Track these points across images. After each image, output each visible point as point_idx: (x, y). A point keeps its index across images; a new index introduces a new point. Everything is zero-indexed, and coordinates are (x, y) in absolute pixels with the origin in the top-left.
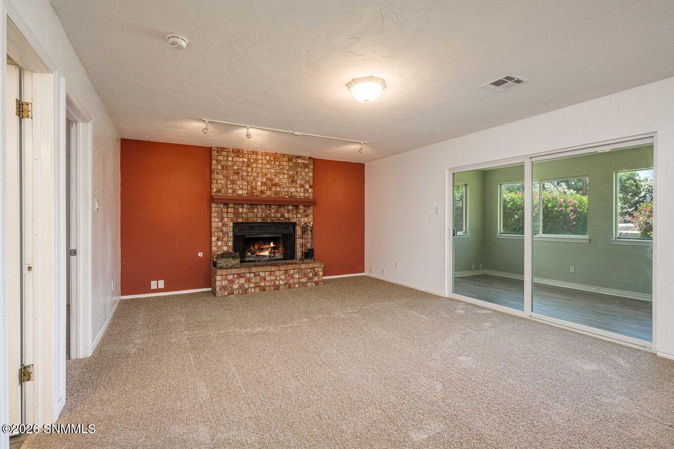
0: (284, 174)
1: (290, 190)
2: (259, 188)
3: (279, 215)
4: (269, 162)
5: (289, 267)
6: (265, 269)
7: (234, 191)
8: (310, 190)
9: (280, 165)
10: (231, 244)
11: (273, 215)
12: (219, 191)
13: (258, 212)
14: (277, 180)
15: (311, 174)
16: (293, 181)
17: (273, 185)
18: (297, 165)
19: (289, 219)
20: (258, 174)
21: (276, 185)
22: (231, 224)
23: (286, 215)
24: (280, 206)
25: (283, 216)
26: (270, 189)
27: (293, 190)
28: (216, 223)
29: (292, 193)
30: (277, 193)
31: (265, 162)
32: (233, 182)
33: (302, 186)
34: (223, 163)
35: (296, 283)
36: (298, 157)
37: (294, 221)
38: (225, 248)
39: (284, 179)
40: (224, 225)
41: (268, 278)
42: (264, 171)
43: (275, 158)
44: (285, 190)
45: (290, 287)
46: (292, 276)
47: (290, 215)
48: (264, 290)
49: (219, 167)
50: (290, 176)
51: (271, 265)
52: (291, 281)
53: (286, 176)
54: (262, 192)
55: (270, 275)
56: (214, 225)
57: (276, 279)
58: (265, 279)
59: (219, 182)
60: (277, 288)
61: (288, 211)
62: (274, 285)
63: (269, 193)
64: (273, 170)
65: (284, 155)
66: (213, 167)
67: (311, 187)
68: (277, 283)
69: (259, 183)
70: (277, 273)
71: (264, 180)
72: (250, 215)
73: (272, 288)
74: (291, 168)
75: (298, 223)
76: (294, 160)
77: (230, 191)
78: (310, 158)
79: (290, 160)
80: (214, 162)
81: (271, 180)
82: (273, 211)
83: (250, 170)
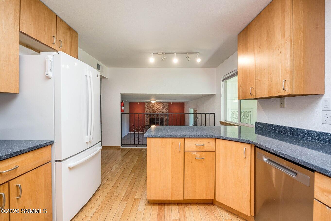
2: (155, 111)
3: (160, 117)
4: (157, 105)
7: (150, 112)
8: (168, 111)
9: (160, 105)
10: (149, 123)
11: (158, 117)
12: (147, 112)
13: (155, 116)
15: (168, 107)
16: (163, 109)
18: (164, 105)
19: (162, 118)
20: (155, 107)
21: (159, 110)
22: (149, 119)
26: (158, 111)
27: (163, 111)
28: (146, 118)
30: (159, 112)
31: (156, 105)
32: (150, 110)
33: (165, 110)
34: (147, 106)
36: (164, 103)
37: (164, 118)
38: (148, 124)
39: (161, 108)
40: (148, 119)
42: (157, 107)
44: (161, 111)
49: (147, 107)
50: (162, 108)
54: (156, 112)
56: (146, 119)
59: (147, 110)
61: (162, 116)
63: (157, 112)
66: (146, 107)
67: (168, 110)
69: (155, 110)
72: (153, 117)
74: (163, 106)
76: (164, 104)
77: (149, 112)
78: (168, 103)
79: (162, 104)
80: (146, 106)
81: (158, 109)
83: (153, 107)
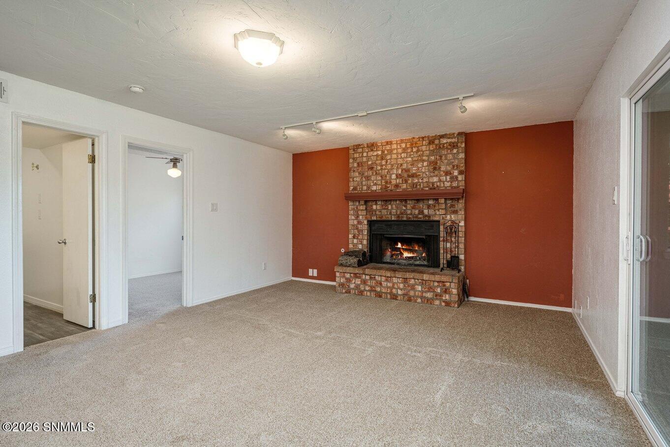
0: (423, 161)
1: (431, 180)
2: (394, 182)
3: (417, 212)
4: (404, 150)
5: (412, 275)
6: (383, 272)
7: (369, 187)
8: (460, 178)
9: (418, 151)
10: (365, 242)
11: (409, 212)
12: (355, 189)
13: (392, 208)
14: (414, 170)
15: (462, 156)
16: (435, 169)
17: (409, 176)
18: (440, 147)
19: (429, 217)
20: (392, 165)
21: (413, 176)
22: (366, 222)
23: (426, 212)
24: (418, 200)
25: (421, 212)
26: (406, 181)
27: (435, 179)
28: (352, 221)
29: (433, 184)
30: (414, 185)
31: (400, 151)
32: (368, 178)
33: (447, 173)
34: (358, 160)
35: (418, 297)
36: (442, 137)
37: (436, 218)
38: (360, 247)
39: (423, 167)
40: (360, 223)
41: (384, 284)
42: (400, 161)
43: (412, 144)
44: (425, 180)
45: (409, 300)
46: (413, 288)
47: (431, 212)
48: (380, 296)
49: (355, 165)
50: (430, 163)
52: (412, 293)
53: (425, 164)
54: (397, 186)
55: (387, 280)
56: (351, 222)
57: (393, 287)
58: (381, 284)
59: (355, 180)
60: (394, 297)
61: (429, 207)
62: (391, 293)
63: (404, 186)
64: (410, 159)
65: (423, 138)
66: (351, 165)
67: (461, 173)
68: (394, 291)
69: (394, 176)
70: (395, 280)
71: (400, 171)
72: (384, 212)
73: (389, 296)
74: (432, 153)
75: (442, 221)
76: (437, 142)
77: (365, 188)
78: (460, 134)
79: (431, 142)
80: (351, 161)
81: (407, 170)
82: (409, 207)
83: (384, 162)
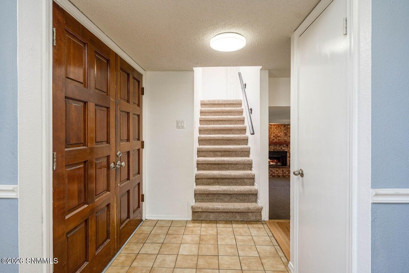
0: (282, 132)
1: (285, 138)
2: (272, 138)
3: (280, 148)
4: (276, 128)
5: (284, 169)
6: (275, 169)
9: (280, 129)
11: (277, 148)
13: (272, 147)
14: (279, 135)
16: (286, 135)
17: (277, 137)
19: (284, 150)
20: (272, 133)
21: (279, 137)
23: (283, 148)
24: (280, 145)
25: (281, 149)
26: (276, 138)
27: (286, 138)
29: (285, 140)
30: (279, 140)
31: (274, 128)
35: (287, 175)
37: (286, 150)
39: (282, 134)
41: (275, 173)
42: (274, 132)
43: (278, 126)
44: (283, 138)
45: (284, 177)
46: (285, 173)
47: (285, 148)
48: (274, 177)
50: (284, 133)
51: (277, 168)
52: (285, 175)
53: (283, 133)
54: (273, 140)
55: (276, 171)
57: (279, 173)
58: (274, 173)
60: (279, 176)
61: (284, 147)
62: (278, 175)
63: (276, 140)
64: (278, 131)
65: (282, 125)
68: (279, 174)
69: (272, 136)
70: (279, 171)
71: (274, 135)
73: (277, 176)
74: (285, 130)
75: (288, 151)
76: (286, 126)
81: (277, 135)
82: (277, 147)
